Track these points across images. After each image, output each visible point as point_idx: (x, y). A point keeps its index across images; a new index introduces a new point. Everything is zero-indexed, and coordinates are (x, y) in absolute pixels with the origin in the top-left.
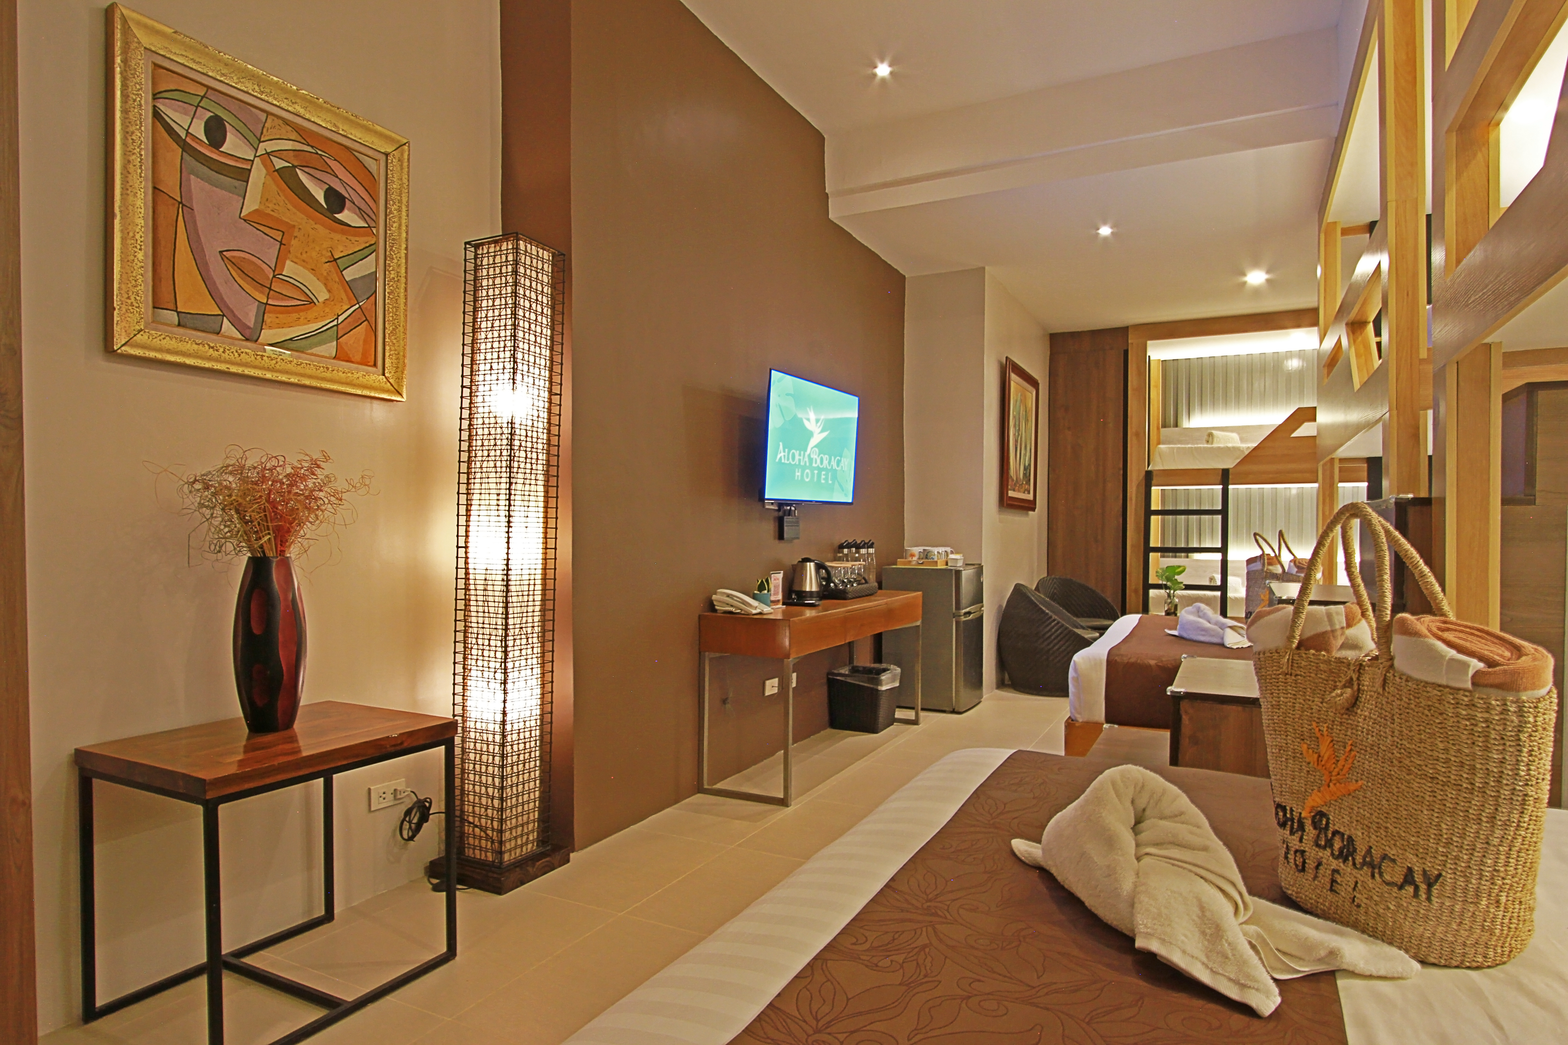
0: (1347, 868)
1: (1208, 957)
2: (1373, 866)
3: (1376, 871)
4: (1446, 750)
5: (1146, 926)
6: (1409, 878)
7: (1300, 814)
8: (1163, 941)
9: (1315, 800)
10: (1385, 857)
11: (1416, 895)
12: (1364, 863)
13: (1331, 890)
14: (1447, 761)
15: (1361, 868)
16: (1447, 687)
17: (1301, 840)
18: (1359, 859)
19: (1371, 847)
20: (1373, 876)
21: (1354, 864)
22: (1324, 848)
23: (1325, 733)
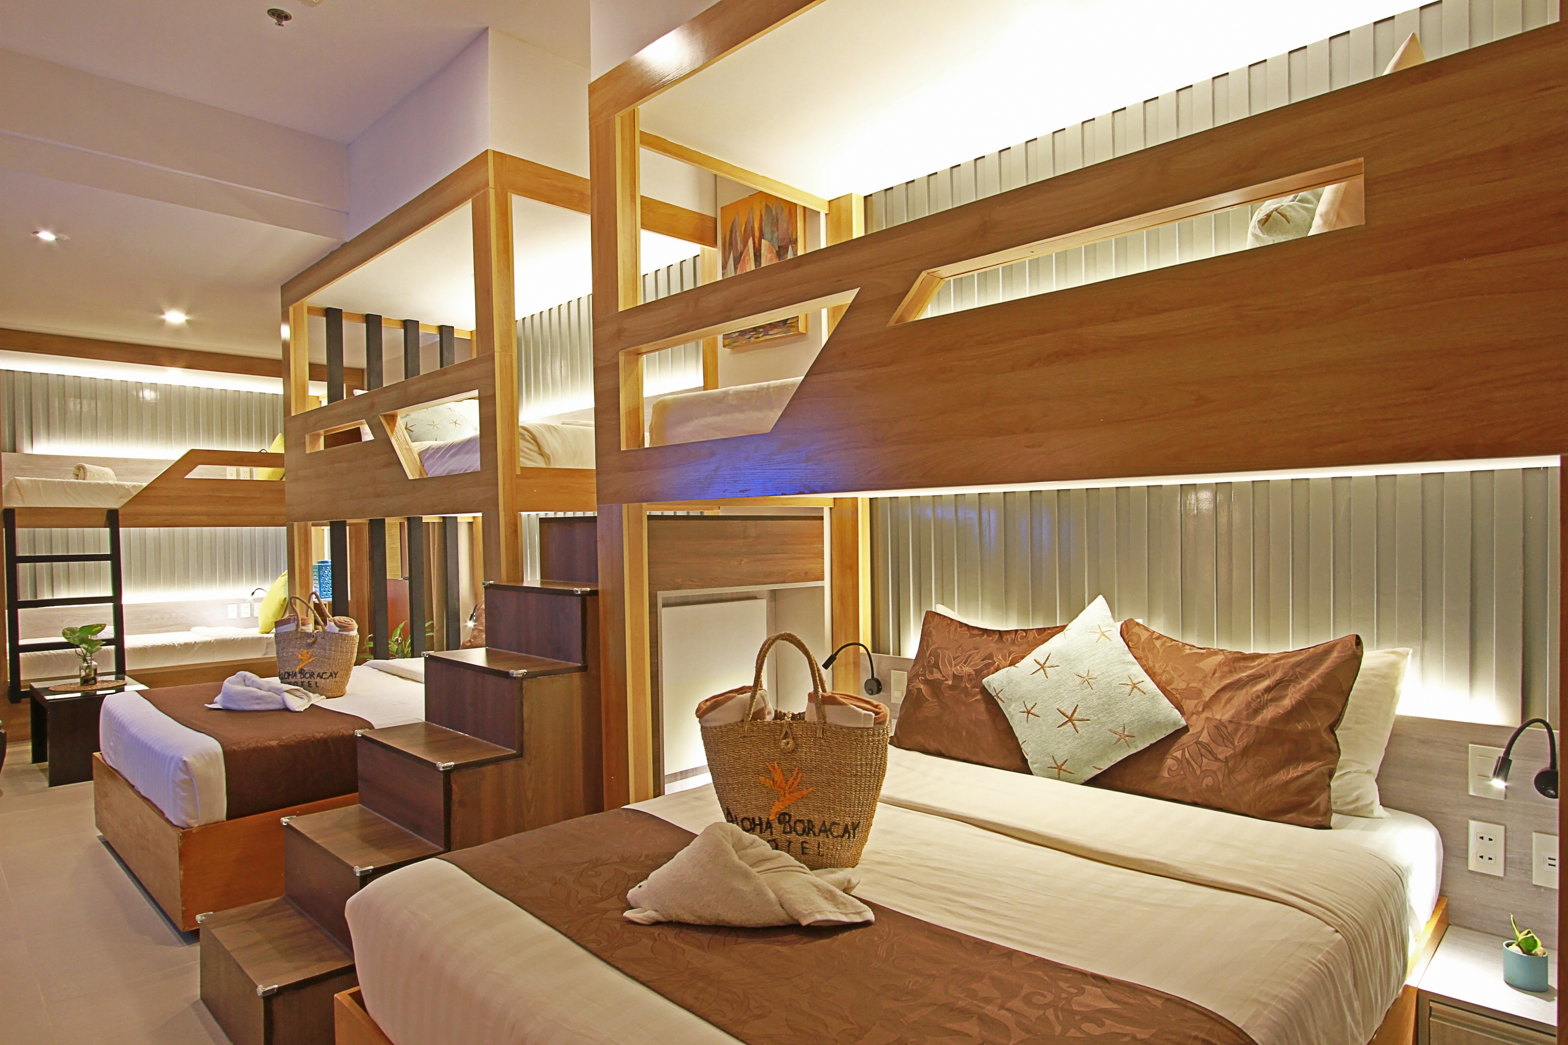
0: (810, 838)
1: (838, 908)
2: (826, 830)
3: (829, 833)
4: (861, 760)
5: (806, 910)
6: (846, 830)
7: (768, 818)
8: (820, 912)
9: (778, 807)
10: (834, 823)
11: (849, 837)
12: (820, 831)
13: (803, 853)
14: (861, 764)
15: (819, 835)
16: (863, 728)
17: (772, 833)
18: (817, 831)
19: (824, 822)
20: (828, 837)
21: (814, 834)
22: (790, 832)
23: (776, 767)
